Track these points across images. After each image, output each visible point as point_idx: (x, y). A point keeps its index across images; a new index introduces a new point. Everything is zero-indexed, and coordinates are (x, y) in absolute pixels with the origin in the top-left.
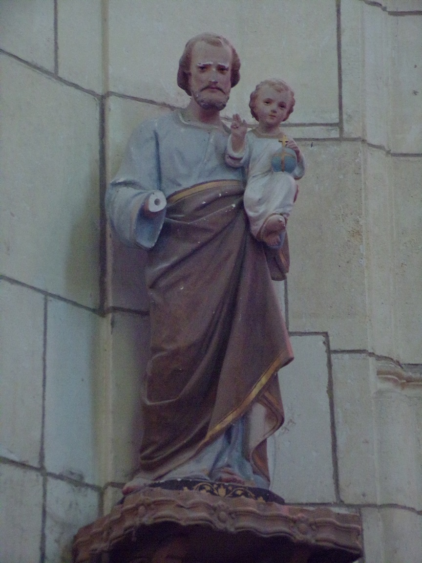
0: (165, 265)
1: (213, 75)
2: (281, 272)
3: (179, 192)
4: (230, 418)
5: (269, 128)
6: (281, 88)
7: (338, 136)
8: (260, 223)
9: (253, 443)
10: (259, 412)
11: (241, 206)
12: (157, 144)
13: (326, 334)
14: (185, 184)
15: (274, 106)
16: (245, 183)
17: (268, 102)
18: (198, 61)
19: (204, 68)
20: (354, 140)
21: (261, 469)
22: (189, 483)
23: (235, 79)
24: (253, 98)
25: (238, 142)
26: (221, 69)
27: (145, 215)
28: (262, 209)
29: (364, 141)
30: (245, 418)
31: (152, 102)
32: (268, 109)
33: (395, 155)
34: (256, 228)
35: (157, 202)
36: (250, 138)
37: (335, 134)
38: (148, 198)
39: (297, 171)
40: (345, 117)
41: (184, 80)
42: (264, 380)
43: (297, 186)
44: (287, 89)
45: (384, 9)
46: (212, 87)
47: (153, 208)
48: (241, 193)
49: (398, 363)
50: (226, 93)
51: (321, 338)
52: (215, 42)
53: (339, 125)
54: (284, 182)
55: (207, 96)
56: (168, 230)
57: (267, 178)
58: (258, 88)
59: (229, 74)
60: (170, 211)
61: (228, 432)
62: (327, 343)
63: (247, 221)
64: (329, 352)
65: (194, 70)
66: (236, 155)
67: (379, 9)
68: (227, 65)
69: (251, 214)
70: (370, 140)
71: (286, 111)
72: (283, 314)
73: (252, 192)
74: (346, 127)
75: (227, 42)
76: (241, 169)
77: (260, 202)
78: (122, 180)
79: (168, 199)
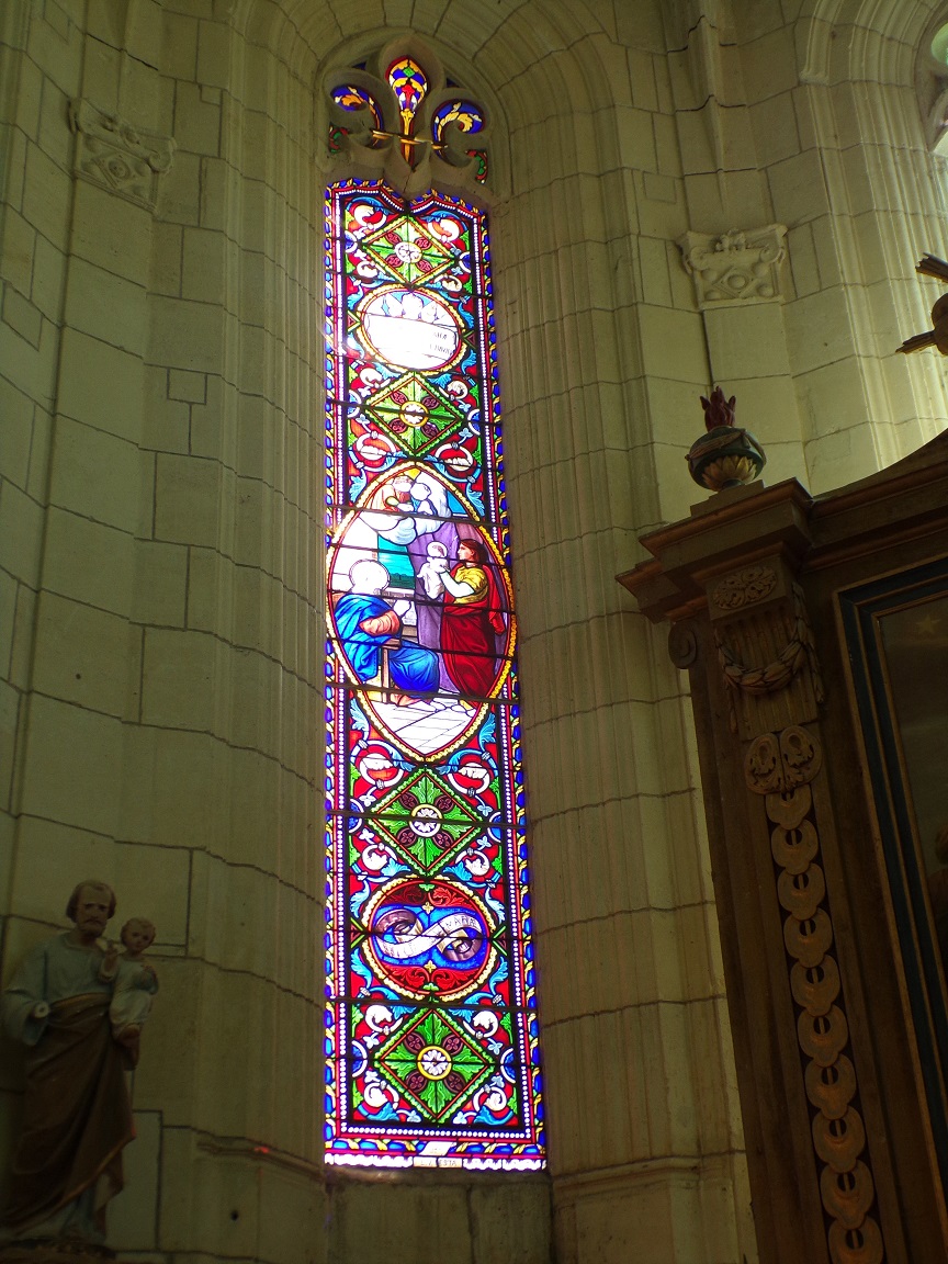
0: (43, 1060)
1: (95, 912)
2: (132, 1064)
3: (58, 1002)
4: (81, 1187)
5: (134, 953)
6: (146, 925)
7: (183, 955)
8: (121, 1029)
9: (97, 1206)
10: (105, 1180)
11: (107, 1014)
12: (46, 963)
13: (161, 1112)
14: (66, 995)
15: (140, 938)
16: (111, 995)
17: (136, 935)
18: (84, 901)
19: (89, 906)
20: (195, 958)
21: (101, 1227)
22: (44, 1241)
23: (111, 913)
24: (124, 930)
25: (110, 965)
26: (102, 908)
27: (31, 1019)
28: (123, 1019)
29: (203, 960)
30: (93, 1186)
31: (43, 922)
32: (135, 940)
33: (224, 970)
34: (117, 1033)
35: (42, 1010)
36: (119, 961)
37: (181, 953)
38: (35, 1007)
39: (153, 989)
40: (190, 940)
41: (72, 911)
42: (111, 1155)
43: (152, 1004)
44: (151, 926)
45: (224, 861)
46: (93, 920)
47: (39, 1015)
48: (108, 1004)
49: (213, 1136)
50: (103, 925)
51: (157, 1115)
52: (100, 888)
53: (185, 946)
54: (143, 998)
55: (89, 926)
56: (48, 1032)
57: (129, 995)
58: (128, 923)
59: (107, 910)
60: (51, 1015)
61: (78, 1198)
62: (161, 1119)
63: (111, 1027)
64: (163, 1127)
65: (80, 906)
66: (107, 974)
67: (220, 861)
68: (107, 905)
69: (114, 1021)
70: (208, 959)
71: (147, 942)
72: (129, 1091)
73: (118, 1004)
74: (191, 948)
75: (108, 887)
76: (110, 985)
77: (122, 1013)
78: (15, 988)
79: (51, 1006)
